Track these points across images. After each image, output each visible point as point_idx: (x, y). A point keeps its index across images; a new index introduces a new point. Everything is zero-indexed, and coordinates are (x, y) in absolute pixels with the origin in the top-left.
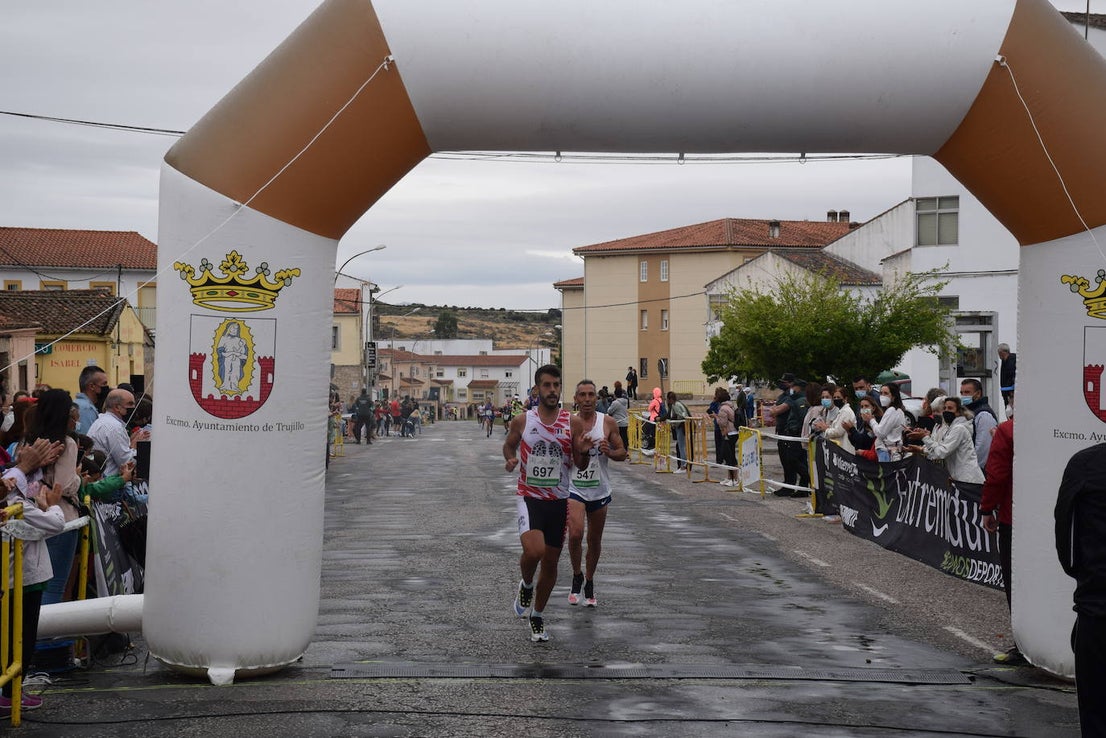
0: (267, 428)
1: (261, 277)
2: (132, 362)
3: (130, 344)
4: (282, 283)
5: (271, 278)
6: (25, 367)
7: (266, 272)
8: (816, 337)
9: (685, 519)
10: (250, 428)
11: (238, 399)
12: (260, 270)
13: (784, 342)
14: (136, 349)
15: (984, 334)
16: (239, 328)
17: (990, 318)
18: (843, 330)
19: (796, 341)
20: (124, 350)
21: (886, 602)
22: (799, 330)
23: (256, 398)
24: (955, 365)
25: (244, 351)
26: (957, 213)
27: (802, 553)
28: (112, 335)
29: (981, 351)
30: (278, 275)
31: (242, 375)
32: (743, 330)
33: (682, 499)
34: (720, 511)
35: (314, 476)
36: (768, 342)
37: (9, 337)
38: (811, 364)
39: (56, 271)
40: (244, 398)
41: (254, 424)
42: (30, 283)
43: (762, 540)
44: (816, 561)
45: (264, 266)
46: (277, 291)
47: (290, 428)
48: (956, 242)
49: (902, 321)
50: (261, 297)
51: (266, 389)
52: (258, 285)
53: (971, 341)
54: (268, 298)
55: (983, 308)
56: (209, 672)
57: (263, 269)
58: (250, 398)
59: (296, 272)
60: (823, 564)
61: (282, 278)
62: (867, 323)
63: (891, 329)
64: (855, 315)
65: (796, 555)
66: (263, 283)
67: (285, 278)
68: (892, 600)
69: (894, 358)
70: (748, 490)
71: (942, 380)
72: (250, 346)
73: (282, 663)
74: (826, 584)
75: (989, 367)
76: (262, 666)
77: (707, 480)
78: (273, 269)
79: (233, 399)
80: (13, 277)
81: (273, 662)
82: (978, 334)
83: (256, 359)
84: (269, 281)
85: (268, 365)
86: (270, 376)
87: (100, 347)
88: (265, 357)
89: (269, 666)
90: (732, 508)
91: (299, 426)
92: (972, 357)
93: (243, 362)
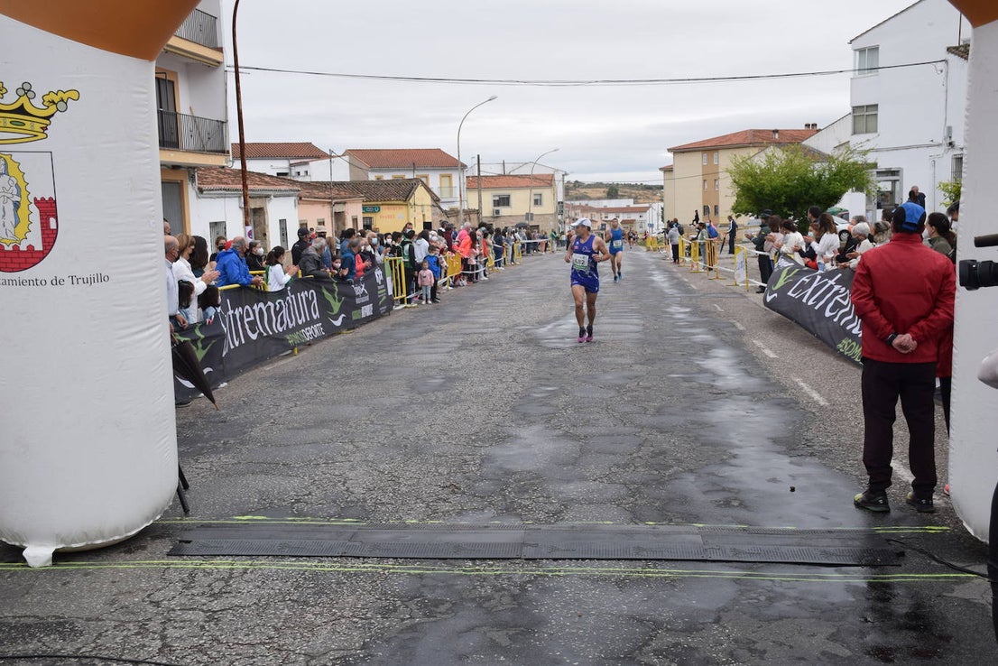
0: (57, 282)
1: (24, 100)
2: (424, 215)
3: (422, 206)
4: (53, 108)
5: (37, 102)
6: (357, 219)
7: (30, 94)
8: (787, 186)
9: (688, 310)
10: (35, 282)
11: (16, 248)
12: (21, 92)
13: (767, 190)
14: (426, 208)
15: (894, 182)
16: (6, 164)
17: (898, 171)
18: (804, 181)
19: (775, 189)
20: (419, 209)
21: (816, 403)
22: (777, 182)
23: (39, 247)
24: (876, 201)
25: (15, 192)
26: (876, 115)
27: (758, 343)
28: (411, 201)
29: (892, 193)
30: (46, 98)
31: (17, 221)
32: (742, 183)
33: (695, 293)
34: (715, 302)
35: (137, 333)
36: (757, 190)
37: (345, 203)
38: (785, 203)
39: (399, 170)
40: (23, 247)
41: (40, 278)
42: (387, 176)
43: (734, 329)
44: (767, 352)
45: (27, 87)
46: (48, 118)
47: (89, 281)
48: (876, 131)
49: (842, 174)
50: (28, 124)
51: (50, 237)
52: (21, 110)
53: (886, 186)
54: (37, 127)
55: (894, 166)
56: (25, 553)
57: (26, 90)
58: (30, 248)
59: (74, 95)
60: (772, 355)
61: (53, 102)
62: (820, 176)
63: (835, 180)
64: (812, 171)
65: (754, 344)
66: (28, 108)
67: (58, 102)
68: (823, 402)
69: (836, 198)
70: (741, 285)
71: (867, 211)
72: (22, 185)
73: (116, 538)
74: (768, 379)
75: (897, 203)
76: (90, 543)
77: (717, 278)
78: (40, 89)
79: (10, 248)
80: (379, 174)
81: (103, 538)
82: (890, 183)
83: (32, 201)
84: (36, 105)
85: (48, 208)
86: (52, 220)
87: (404, 208)
88: (43, 199)
89: (99, 542)
90: (724, 300)
91: (102, 278)
92: (887, 196)
93: (17, 205)
